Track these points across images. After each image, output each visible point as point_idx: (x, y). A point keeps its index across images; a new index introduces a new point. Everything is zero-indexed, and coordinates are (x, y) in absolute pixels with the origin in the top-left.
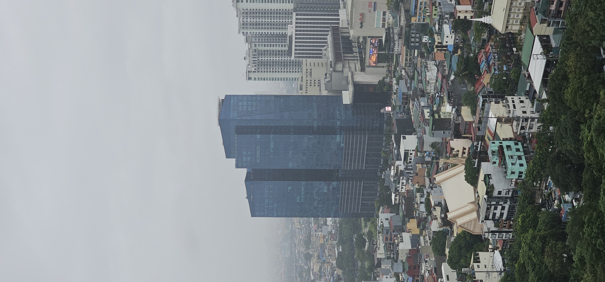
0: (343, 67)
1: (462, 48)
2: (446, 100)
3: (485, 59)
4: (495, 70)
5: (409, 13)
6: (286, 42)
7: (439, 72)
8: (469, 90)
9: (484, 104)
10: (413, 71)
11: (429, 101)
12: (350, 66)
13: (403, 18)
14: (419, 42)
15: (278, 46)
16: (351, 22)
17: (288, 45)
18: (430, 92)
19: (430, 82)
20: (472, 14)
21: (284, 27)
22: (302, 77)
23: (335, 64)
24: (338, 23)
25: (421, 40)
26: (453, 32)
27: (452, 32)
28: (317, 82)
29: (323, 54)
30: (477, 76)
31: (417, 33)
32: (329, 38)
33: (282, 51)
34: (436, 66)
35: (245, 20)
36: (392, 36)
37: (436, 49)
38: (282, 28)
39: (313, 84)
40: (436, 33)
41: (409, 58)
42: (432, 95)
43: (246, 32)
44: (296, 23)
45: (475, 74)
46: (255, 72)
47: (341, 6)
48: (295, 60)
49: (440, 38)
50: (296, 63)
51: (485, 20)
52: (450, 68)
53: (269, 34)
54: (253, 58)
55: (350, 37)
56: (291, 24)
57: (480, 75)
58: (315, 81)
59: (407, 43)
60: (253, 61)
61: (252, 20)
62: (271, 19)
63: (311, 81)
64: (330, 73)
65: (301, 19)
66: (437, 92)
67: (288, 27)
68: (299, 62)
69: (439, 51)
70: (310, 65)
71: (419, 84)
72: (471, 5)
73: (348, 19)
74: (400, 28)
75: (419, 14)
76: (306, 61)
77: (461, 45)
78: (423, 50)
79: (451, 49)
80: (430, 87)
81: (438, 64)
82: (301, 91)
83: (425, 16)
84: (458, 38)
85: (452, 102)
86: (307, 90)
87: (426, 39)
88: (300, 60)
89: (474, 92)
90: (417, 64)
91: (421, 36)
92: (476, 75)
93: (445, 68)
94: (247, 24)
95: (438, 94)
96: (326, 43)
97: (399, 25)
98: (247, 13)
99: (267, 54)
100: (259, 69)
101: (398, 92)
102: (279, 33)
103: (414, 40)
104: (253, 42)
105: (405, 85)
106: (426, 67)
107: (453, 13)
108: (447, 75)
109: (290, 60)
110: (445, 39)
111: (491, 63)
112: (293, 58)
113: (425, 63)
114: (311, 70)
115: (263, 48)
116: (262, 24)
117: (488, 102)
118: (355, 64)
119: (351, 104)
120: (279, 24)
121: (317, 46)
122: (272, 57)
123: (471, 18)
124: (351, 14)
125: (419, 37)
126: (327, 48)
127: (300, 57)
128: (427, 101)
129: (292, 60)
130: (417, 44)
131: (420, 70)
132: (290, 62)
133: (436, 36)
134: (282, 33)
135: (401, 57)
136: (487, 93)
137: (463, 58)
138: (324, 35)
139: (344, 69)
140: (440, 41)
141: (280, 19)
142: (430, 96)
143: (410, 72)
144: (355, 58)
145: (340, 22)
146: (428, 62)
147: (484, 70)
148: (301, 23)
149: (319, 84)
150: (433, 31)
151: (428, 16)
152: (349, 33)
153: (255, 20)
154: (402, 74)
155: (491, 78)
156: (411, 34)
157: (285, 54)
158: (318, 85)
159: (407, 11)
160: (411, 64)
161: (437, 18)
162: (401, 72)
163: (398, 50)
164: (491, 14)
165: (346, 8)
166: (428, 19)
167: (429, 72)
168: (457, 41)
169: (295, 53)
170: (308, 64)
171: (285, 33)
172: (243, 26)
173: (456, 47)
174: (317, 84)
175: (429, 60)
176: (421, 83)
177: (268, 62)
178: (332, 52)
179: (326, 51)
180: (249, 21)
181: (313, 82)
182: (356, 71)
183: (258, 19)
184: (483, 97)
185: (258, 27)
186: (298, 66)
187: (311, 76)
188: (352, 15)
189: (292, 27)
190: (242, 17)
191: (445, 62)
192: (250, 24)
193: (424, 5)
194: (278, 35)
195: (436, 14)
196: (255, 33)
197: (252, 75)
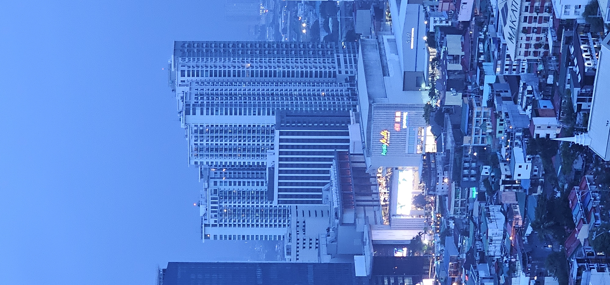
0: (356, 217)
1: (543, 185)
2: (520, 267)
3: (580, 200)
4: (596, 218)
5: (459, 130)
6: (264, 177)
7: (508, 223)
8: (556, 250)
9: (579, 272)
10: (466, 222)
11: (493, 270)
12: (367, 215)
13: (450, 139)
14: (475, 175)
15: (251, 184)
16: (369, 144)
17: (267, 183)
18: (494, 254)
19: (494, 238)
20: (558, 131)
21: (260, 153)
22: (290, 234)
23: (343, 213)
24: (348, 147)
25: (479, 173)
26: (529, 159)
27: (527, 159)
28: (314, 242)
29: (323, 196)
30: (567, 228)
31: (473, 162)
32: (333, 171)
33: (257, 192)
34: (504, 213)
35: (199, 142)
36: (433, 166)
37: (503, 185)
38: (258, 155)
39: (307, 245)
40: (503, 161)
41: (460, 201)
42: (497, 259)
43: (201, 162)
44: (281, 147)
45: (564, 225)
46: (216, 225)
47: (352, 119)
48: (278, 206)
49: (508, 169)
50: (280, 211)
51: (578, 139)
52: (525, 217)
53: (237, 164)
54: (212, 203)
55: (366, 168)
56: (272, 149)
57: (573, 226)
58: (311, 240)
59: (457, 177)
60: (212, 208)
61: (210, 142)
62: (240, 141)
63: (304, 240)
64: (334, 228)
65: (287, 140)
66: (506, 255)
67: (267, 154)
68: (285, 210)
69: (507, 190)
70: (302, 216)
71: (477, 242)
72: (556, 116)
73: (363, 141)
74: (445, 153)
75: (475, 131)
76: (297, 209)
77: (542, 180)
78: (483, 188)
79: (527, 186)
80: (494, 247)
81: (506, 209)
82: (289, 257)
83: (484, 134)
84: (537, 169)
85: (529, 269)
86: (298, 255)
87: (487, 171)
88: (287, 207)
89: (563, 254)
90: (473, 210)
91: (480, 166)
92: (565, 227)
93: (517, 217)
94: (201, 150)
95: (507, 257)
96: (329, 178)
97: (445, 148)
98: (202, 132)
99: (234, 197)
100: (221, 221)
101: (443, 255)
102: (254, 163)
103: (467, 173)
104: (211, 178)
105: (454, 244)
106: (489, 215)
107: (528, 129)
108: (520, 228)
109: (271, 206)
110: (517, 171)
111: (589, 208)
112: (275, 203)
113: (485, 209)
114: (304, 222)
115: (227, 188)
116: (226, 150)
117: (587, 269)
118: (375, 212)
119: (368, 276)
120: (252, 149)
121: (313, 184)
122: (242, 203)
123: (557, 137)
124: (367, 132)
125: (476, 168)
126: (329, 188)
127: (286, 202)
128: (489, 269)
129: (273, 207)
130: (473, 179)
131: (479, 220)
132: (271, 211)
133: (502, 165)
134: (258, 163)
135: (447, 200)
136: (584, 255)
137: (545, 200)
138: (325, 166)
139: (357, 220)
140: (509, 173)
141: (254, 141)
142: (494, 261)
143: (463, 223)
144: (375, 203)
145: (351, 144)
146: (491, 207)
147: (578, 218)
148: (287, 147)
149: (317, 246)
150: (497, 157)
151: (490, 133)
152: (364, 162)
153: (214, 143)
154: (449, 227)
155: (591, 232)
156: (463, 162)
157: (262, 198)
158: (316, 248)
159: (456, 127)
160: (464, 210)
161: (503, 137)
162: (448, 223)
163: (443, 188)
164: (588, 130)
165: (360, 123)
166: (489, 139)
167: (491, 222)
168: (536, 173)
169: (279, 196)
170: (300, 214)
171: (263, 163)
172: (196, 153)
173: (534, 182)
174: (313, 246)
175: (491, 204)
176: (479, 241)
177: (236, 210)
178: (338, 194)
179: (328, 192)
180: (205, 144)
181: (307, 242)
182: (376, 223)
183: (219, 140)
184: (578, 261)
185: (219, 153)
186: (283, 216)
187: (304, 233)
188: (369, 132)
189: (274, 154)
190: (194, 139)
191: (518, 206)
192: (208, 149)
193: (483, 117)
194: (251, 166)
195: (502, 131)
196: (214, 164)
197: (211, 232)
